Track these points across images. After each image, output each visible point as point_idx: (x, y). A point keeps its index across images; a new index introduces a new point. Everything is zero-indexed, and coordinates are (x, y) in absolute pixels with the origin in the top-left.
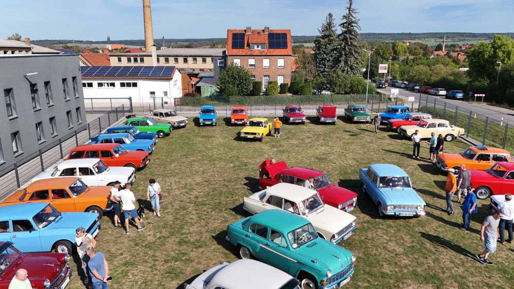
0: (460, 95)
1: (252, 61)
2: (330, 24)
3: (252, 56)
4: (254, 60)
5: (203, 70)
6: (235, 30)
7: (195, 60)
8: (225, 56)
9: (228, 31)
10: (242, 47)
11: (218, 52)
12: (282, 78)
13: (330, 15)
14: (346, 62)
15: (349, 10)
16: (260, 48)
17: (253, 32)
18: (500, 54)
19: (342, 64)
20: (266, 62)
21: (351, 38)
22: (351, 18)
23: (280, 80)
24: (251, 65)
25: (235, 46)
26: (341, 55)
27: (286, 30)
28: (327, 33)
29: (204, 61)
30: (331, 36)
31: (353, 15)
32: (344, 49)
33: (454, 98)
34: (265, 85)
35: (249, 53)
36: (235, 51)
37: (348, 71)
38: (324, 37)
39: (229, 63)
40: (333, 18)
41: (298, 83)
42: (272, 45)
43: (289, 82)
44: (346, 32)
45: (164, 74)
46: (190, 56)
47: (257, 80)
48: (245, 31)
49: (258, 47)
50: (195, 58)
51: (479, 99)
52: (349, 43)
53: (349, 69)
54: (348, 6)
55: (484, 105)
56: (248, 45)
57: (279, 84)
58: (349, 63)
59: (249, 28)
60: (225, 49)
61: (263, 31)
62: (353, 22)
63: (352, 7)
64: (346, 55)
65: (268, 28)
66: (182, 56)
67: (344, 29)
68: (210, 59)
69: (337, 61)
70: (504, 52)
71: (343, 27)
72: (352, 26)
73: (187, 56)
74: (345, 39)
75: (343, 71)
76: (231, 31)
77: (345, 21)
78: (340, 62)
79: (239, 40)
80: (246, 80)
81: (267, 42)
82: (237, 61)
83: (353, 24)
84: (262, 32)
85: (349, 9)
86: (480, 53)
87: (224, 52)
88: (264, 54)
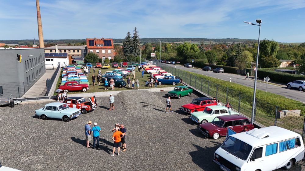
1: (97, 51)
2: (129, 36)
3: (97, 49)
6: (90, 39)
8: (86, 49)
9: (87, 39)
11: (83, 47)
13: (129, 33)
17: (97, 40)
20: (103, 51)
23: (110, 58)
25: (90, 45)
27: (110, 39)
29: (74, 51)
30: (130, 41)
34: (104, 60)
36: (90, 47)
37: (136, 55)
38: (127, 42)
39: (88, 52)
41: (117, 59)
43: (113, 58)
45: (64, 56)
47: (100, 58)
48: (94, 39)
51: (178, 64)
52: (136, 44)
56: (96, 45)
58: (136, 52)
60: (86, 46)
64: (135, 49)
65: (103, 38)
66: (63, 49)
67: (133, 39)
68: (77, 50)
70: (186, 48)
73: (66, 49)
78: (133, 51)
80: (96, 58)
81: (103, 44)
82: (91, 51)
84: (101, 40)
88: (102, 48)
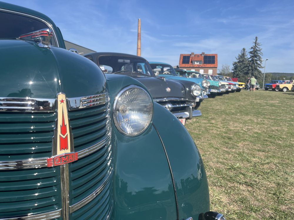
2: (243, 54)
4: (194, 70)
10: (188, 62)
13: (244, 49)
15: (255, 44)
17: (195, 55)
20: (202, 71)
21: (256, 60)
22: (256, 48)
25: (184, 62)
28: (241, 60)
31: (258, 46)
32: (251, 66)
35: (192, 66)
36: (184, 65)
38: (239, 62)
42: (205, 62)
44: (253, 56)
48: (191, 55)
49: (197, 63)
56: (192, 62)
59: (193, 53)
63: (257, 42)
65: (204, 53)
71: (251, 54)
72: (257, 53)
74: (252, 60)
76: (183, 55)
77: (252, 50)
79: (186, 59)
81: (203, 60)
84: (200, 56)
87: (178, 66)
88: (200, 66)
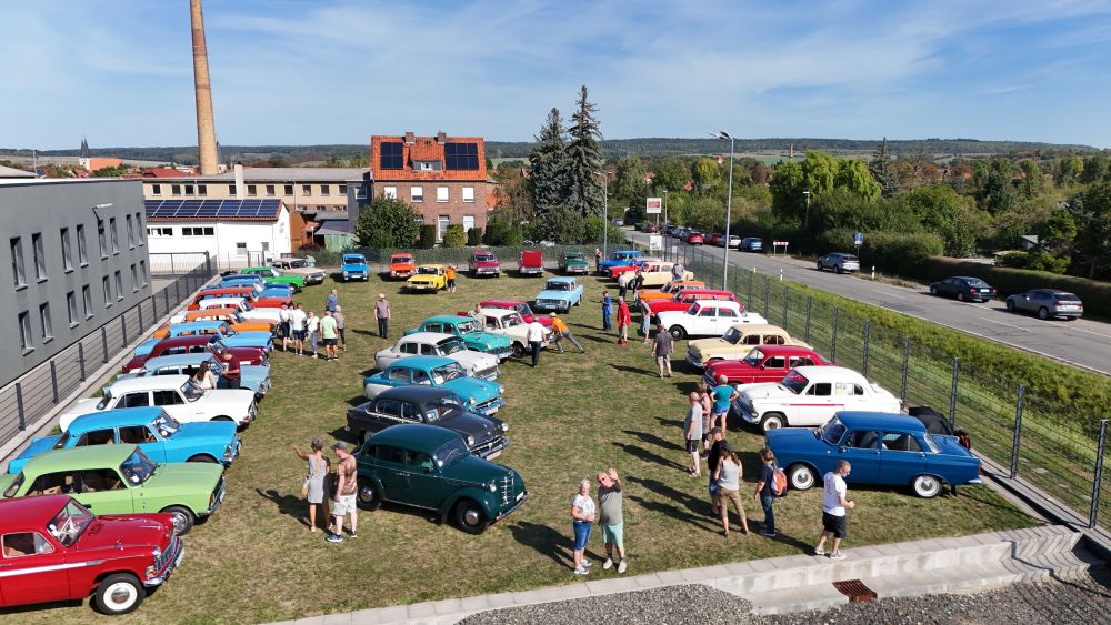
0: (757, 245)
1: (417, 191)
2: (554, 128)
3: (417, 181)
4: (420, 189)
5: (323, 208)
6: (386, 138)
7: (307, 188)
8: (367, 184)
9: (372, 138)
10: (399, 166)
11: (355, 174)
12: (471, 219)
13: (555, 112)
14: (581, 194)
15: (583, 106)
16: (430, 169)
17: (418, 141)
18: (812, 180)
19: (575, 196)
20: (443, 193)
21: (587, 154)
22: (586, 118)
23: (468, 223)
24: (415, 198)
25: (386, 164)
26: (572, 182)
27: (475, 139)
28: (551, 143)
29: (325, 191)
30: (558, 148)
31: (590, 114)
32: (577, 171)
33: (748, 249)
34: (442, 233)
35: (412, 177)
36: (387, 174)
37: (584, 209)
38: (546, 150)
39: (376, 194)
40: (560, 117)
41: (499, 228)
42: (450, 165)
43: (483, 225)
44: (578, 143)
45: (263, 213)
46: (298, 182)
47: (428, 222)
48: (404, 138)
49: (427, 167)
50: (307, 185)
51: (780, 250)
52: (585, 162)
53: (587, 205)
54: (581, 98)
55: (787, 258)
56: (410, 163)
57: (466, 230)
58: (586, 194)
59: (410, 134)
60: (367, 169)
61: (436, 139)
62: (590, 126)
63: (588, 101)
64: (580, 181)
65: (444, 135)
66: (281, 182)
67: (575, 138)
68: (337, 187)
69: (565, 192)
70: (816, 177)
71: (573, 134)
72: (589, 133)
73: (292, 182)
74: (578, 154)
75: (577, 208)
76: (378, 138)
77: (576, 123)
78: (571, 193)
79: (393, 154)
80: (407, 221)
81: (443, 158)
82: (391, 191)
83: (590, 130)
84: (433, 142)
85: (583, 104)
86: (784, 178)
87: (367, 175)
88: (437, 178)
